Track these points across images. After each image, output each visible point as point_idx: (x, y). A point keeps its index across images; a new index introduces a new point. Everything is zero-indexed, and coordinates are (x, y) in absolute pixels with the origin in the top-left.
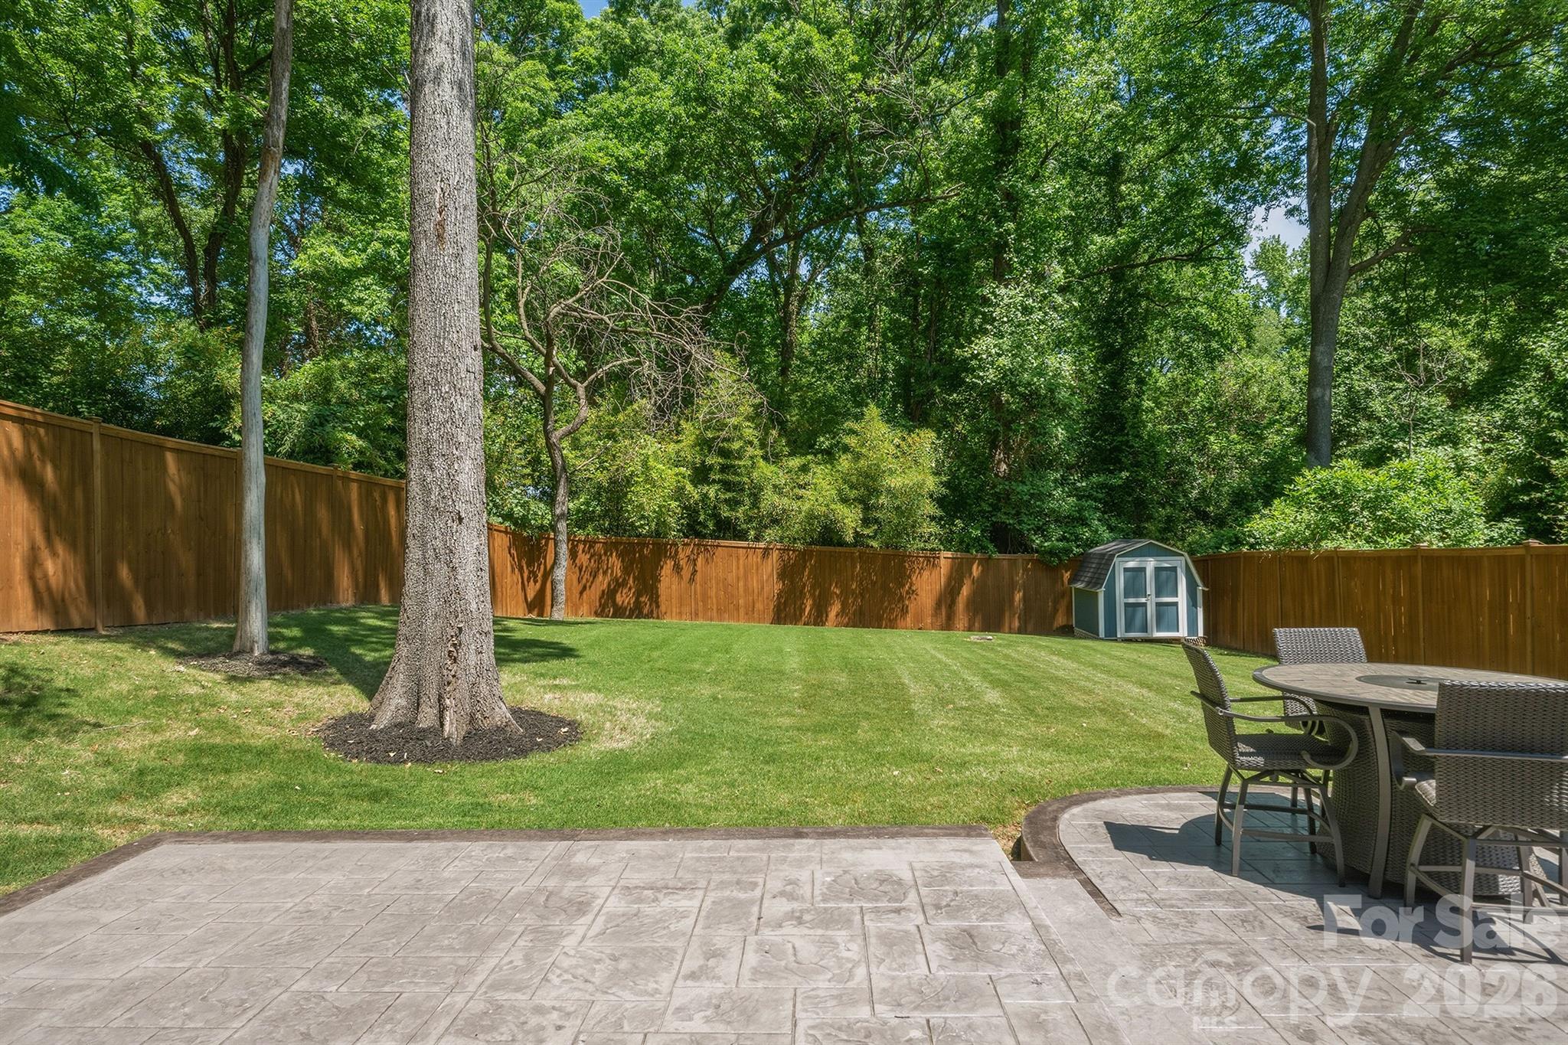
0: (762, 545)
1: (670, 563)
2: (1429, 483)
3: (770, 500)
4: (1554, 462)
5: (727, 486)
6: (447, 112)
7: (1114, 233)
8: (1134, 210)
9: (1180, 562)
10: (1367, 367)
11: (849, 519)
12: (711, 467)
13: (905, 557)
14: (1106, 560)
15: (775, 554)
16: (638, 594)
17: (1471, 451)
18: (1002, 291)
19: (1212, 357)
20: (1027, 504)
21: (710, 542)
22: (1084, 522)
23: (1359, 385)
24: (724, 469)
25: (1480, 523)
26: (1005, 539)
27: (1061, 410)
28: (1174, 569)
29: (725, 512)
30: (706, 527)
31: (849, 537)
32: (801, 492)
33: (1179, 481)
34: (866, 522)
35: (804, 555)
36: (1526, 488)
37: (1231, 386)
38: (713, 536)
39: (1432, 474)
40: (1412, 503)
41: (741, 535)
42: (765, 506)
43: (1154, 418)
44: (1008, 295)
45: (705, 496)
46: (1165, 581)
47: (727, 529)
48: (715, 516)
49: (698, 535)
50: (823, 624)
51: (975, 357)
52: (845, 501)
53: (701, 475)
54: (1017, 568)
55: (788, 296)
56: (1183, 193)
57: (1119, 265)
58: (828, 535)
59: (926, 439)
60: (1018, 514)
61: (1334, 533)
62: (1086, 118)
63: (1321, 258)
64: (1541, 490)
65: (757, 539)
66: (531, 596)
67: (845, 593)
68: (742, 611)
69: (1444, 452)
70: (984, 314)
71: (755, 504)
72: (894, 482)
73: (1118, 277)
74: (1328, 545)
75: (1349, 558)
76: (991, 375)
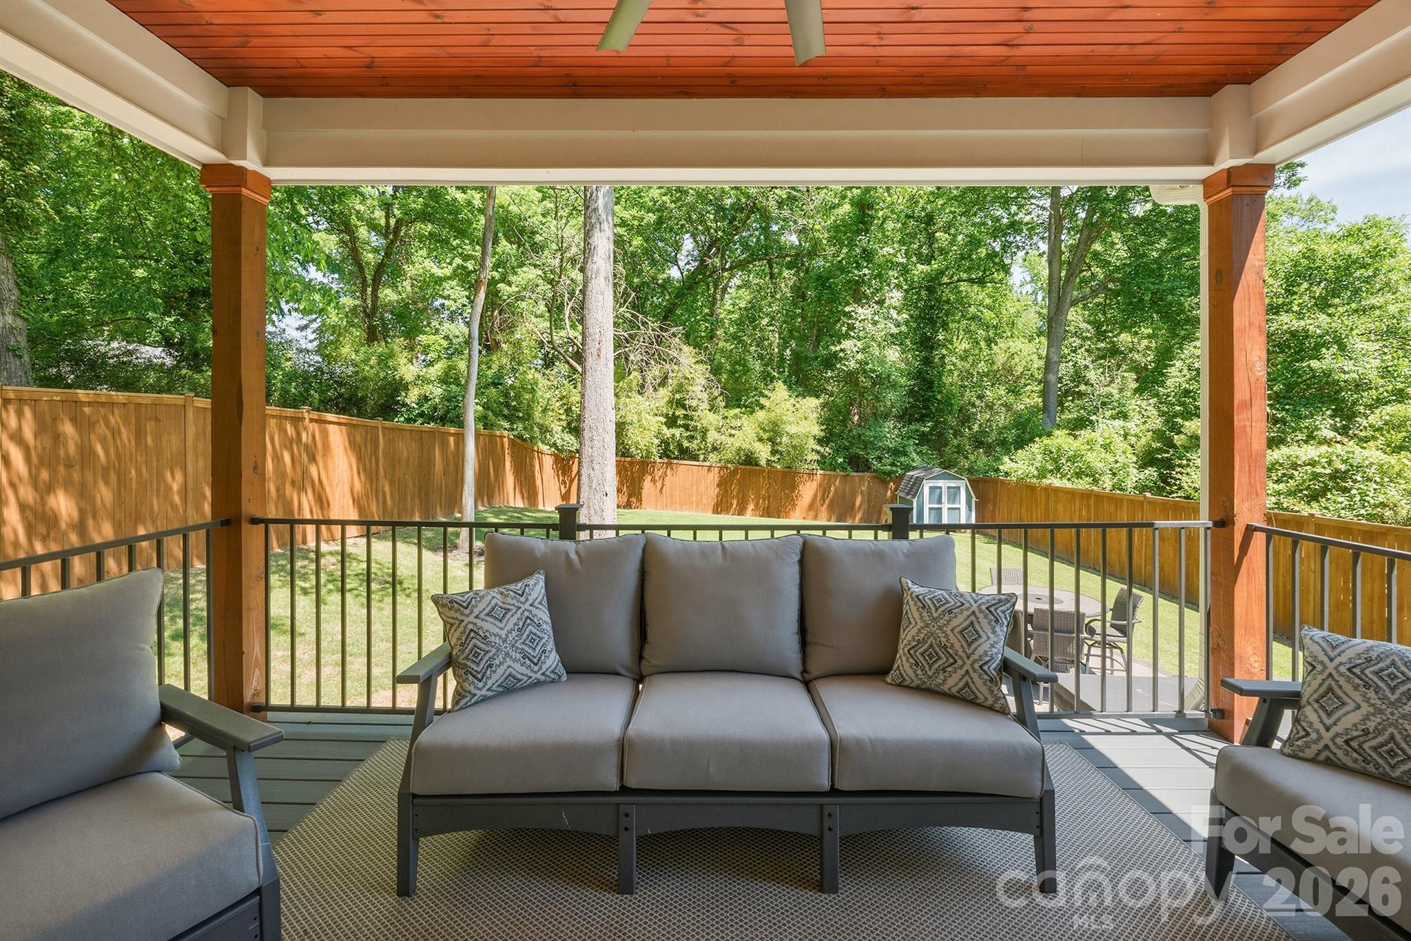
0: (707, 464)
1: (650, 478)
2: (1106, 447)
3: (712, 436)
4: (1176, 437)
5: (686, 427)
6: (602, 294)
7: (929, 264)
8: (942, 251)
9: (963, 484)
10: (1087, 351)
11: (763, 453)
12: (679, 417)
13: (796, 473)
14: (918, 482)
15: (717, 470)
16: (630, 496)
17: (1132, 426)
18: (860, 310)
19: (990, 342)
20: (872, 443)
21: (675, 461)
22: (905, 454)
23: (1082, 363)
24: (686, 416)
25: (1133, 471)
26: (858, 463)
27: (894, 386)
28: (958, 488)
29: (686, 444)
30: (673, 453)
31: (763, 462)
32: (733, 432)
33: (966, 419)
34: (774, 452)
35: (735, 472)
36: (1159, 450)
37: (1001, 359)
38: (676, 458)
39: (1108, 441)
40: (1095, 459)
41: (695, 458)
42: (710, 439)
43: (951, 379)
44: (864, 312)
45: (673, 435)
46: (954, 494)
47: (686, 454)
48: (680, 445)
49: (668, 457)
50: (743, 515)
51: (842, 350)
52: (761, 440)
53: (671, 422)
54: (863, 483)
55: (716, 289)
56: (974, 242)
57: (932, 284)
58: (749, 460)
59: (812, 402)
60: (866, 448)
61: (1049, 475)
62: (914, 191)
63: (1054, 295)
64: (1168, 452)
65: (704, 460)
66: (563, 491)
67: (757, 497)
68: (694, 505)
69: (1118, 423)
70: (848, 324)
71: (704, 439)
72: (792, 429)
73: (931, 290)
74: (1046, 482)
75: (1057, 490)
76: (852, 365)
